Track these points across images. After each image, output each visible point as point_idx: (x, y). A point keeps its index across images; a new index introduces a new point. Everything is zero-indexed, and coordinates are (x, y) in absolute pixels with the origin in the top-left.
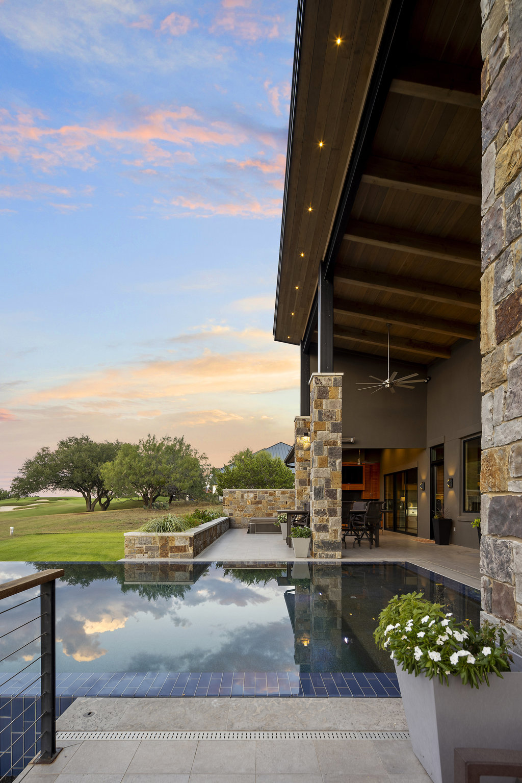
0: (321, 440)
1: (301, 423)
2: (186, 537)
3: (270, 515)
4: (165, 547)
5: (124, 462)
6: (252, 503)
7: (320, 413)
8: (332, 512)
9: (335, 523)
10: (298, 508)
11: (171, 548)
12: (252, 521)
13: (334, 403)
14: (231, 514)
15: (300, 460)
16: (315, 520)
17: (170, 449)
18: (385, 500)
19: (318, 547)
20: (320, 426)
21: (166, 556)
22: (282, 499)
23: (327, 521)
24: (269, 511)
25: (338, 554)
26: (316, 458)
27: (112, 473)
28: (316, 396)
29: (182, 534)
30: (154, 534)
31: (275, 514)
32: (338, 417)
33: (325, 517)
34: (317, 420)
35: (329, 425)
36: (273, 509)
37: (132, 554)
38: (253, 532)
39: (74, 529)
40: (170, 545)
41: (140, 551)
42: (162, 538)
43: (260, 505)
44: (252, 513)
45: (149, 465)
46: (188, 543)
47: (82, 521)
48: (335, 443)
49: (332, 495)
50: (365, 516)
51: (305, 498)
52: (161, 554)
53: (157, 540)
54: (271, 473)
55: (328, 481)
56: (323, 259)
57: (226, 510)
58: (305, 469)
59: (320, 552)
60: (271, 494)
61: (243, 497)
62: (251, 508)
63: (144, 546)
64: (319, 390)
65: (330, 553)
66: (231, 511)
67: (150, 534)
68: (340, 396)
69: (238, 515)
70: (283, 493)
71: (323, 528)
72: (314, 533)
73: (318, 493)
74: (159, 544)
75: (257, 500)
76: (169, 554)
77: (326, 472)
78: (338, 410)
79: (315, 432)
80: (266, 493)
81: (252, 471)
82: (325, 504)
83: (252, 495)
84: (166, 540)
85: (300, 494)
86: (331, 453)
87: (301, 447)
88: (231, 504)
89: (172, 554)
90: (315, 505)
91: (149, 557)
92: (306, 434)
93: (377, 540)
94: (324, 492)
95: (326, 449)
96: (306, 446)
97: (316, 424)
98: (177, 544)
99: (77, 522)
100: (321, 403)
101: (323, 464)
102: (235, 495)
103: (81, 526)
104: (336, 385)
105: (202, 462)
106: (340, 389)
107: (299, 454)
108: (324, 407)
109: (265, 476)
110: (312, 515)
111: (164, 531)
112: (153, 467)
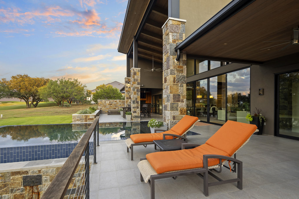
0: (134, 87)
1: (127, 80)
2: (93, 115)
3: (115, 109)
4: (86, 118)
5: (52, 88)
6: (109, 105)
7: (134, 79)
8: (138, 108)
9: (138, 111)
10: (126, 106)
11: (88, 119)
12: (110, 111)
13: (138, 77)
14: (101, 109)
15: (127, 91)
16: (132, 110)
17: (72, 83)
18: (153, 104)
19: (134, 117)
20: (134, 83)
21: (87, 121)
22: (119, 103)
23: (136, 110)
24: (115, 107)
25: (139, 119)
26: (133, 92)
27: (46, 92)
28: (133, 74)
29: (92, 114)
30: (83, 115)
31: (117, 108)
32: (139, 81)
33: (136, 109)
34: (133, 81)
35: (136, 83)
36: (116, 106)
37: (75, 121)
38: (110, 115)
39: (31, 115)
40: (88, 118)
41: (78, 120)
42: (85, 116)
43: (111, 105)
44: (108, 108)
45: (62, 89)
46: (94, 117)
47: (33, 112)
48: (138, 88)
49: (137, 102)
50: (147, 109)
51: (128, 103)
52: (85, 121)
53: (84, 116)
54: (114, 93)
55: (136, 99)
56: (135, 35)
57: (99, 107)
58: (128, 94)
59: (134, 119)
60: (116, 102)
61: (105, 102)
62: (108, 106)
63: (79, 118)
64: (134, 73)
65: (137, 119)
66: (101, 108)
67: (81, 115)
68: (140, 75)
69: (103, 109)
70: (120, 101)
71: (135, 112)
72: (133, 113)
73: (134, 102)
74: (84, 118)
75: (110, 103)
76: (88, 121)
77: (136, 96)
78: (139, 79)
79: (133, 85)
80: (114, 101)
81: (107, 93)
82: (136, 105)
83: (108, 102)
84: (87, 116)
85: (127, 102)
86: (137, 91)
87: (127, 87)
88: (101, 105)
89: (89, 121)
90: (132, 105)
91: (81, 122)
92: (129, 83)
93: (150, 116)
94: (135, 102)
95: (136, 90)
96: (128, 87)
97: (133, 82)
98: (90, 117)
99: (31, 112)
100: (134, 76)
101: (135, 94)
102: (102, 102)
103: (33, 114)
104: (138, 71)
105: (85, 88)
106: (140, 73)
107: (126, 89)
108: (135, 77)
109: (111, 95)
110: (132, 108)
111: (86, 114)
112: (65, 90)
